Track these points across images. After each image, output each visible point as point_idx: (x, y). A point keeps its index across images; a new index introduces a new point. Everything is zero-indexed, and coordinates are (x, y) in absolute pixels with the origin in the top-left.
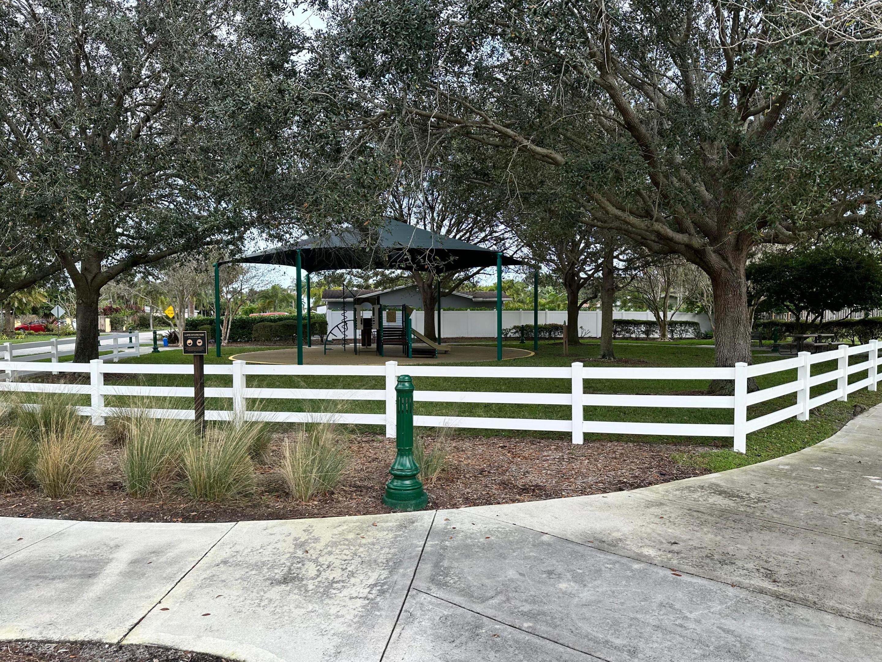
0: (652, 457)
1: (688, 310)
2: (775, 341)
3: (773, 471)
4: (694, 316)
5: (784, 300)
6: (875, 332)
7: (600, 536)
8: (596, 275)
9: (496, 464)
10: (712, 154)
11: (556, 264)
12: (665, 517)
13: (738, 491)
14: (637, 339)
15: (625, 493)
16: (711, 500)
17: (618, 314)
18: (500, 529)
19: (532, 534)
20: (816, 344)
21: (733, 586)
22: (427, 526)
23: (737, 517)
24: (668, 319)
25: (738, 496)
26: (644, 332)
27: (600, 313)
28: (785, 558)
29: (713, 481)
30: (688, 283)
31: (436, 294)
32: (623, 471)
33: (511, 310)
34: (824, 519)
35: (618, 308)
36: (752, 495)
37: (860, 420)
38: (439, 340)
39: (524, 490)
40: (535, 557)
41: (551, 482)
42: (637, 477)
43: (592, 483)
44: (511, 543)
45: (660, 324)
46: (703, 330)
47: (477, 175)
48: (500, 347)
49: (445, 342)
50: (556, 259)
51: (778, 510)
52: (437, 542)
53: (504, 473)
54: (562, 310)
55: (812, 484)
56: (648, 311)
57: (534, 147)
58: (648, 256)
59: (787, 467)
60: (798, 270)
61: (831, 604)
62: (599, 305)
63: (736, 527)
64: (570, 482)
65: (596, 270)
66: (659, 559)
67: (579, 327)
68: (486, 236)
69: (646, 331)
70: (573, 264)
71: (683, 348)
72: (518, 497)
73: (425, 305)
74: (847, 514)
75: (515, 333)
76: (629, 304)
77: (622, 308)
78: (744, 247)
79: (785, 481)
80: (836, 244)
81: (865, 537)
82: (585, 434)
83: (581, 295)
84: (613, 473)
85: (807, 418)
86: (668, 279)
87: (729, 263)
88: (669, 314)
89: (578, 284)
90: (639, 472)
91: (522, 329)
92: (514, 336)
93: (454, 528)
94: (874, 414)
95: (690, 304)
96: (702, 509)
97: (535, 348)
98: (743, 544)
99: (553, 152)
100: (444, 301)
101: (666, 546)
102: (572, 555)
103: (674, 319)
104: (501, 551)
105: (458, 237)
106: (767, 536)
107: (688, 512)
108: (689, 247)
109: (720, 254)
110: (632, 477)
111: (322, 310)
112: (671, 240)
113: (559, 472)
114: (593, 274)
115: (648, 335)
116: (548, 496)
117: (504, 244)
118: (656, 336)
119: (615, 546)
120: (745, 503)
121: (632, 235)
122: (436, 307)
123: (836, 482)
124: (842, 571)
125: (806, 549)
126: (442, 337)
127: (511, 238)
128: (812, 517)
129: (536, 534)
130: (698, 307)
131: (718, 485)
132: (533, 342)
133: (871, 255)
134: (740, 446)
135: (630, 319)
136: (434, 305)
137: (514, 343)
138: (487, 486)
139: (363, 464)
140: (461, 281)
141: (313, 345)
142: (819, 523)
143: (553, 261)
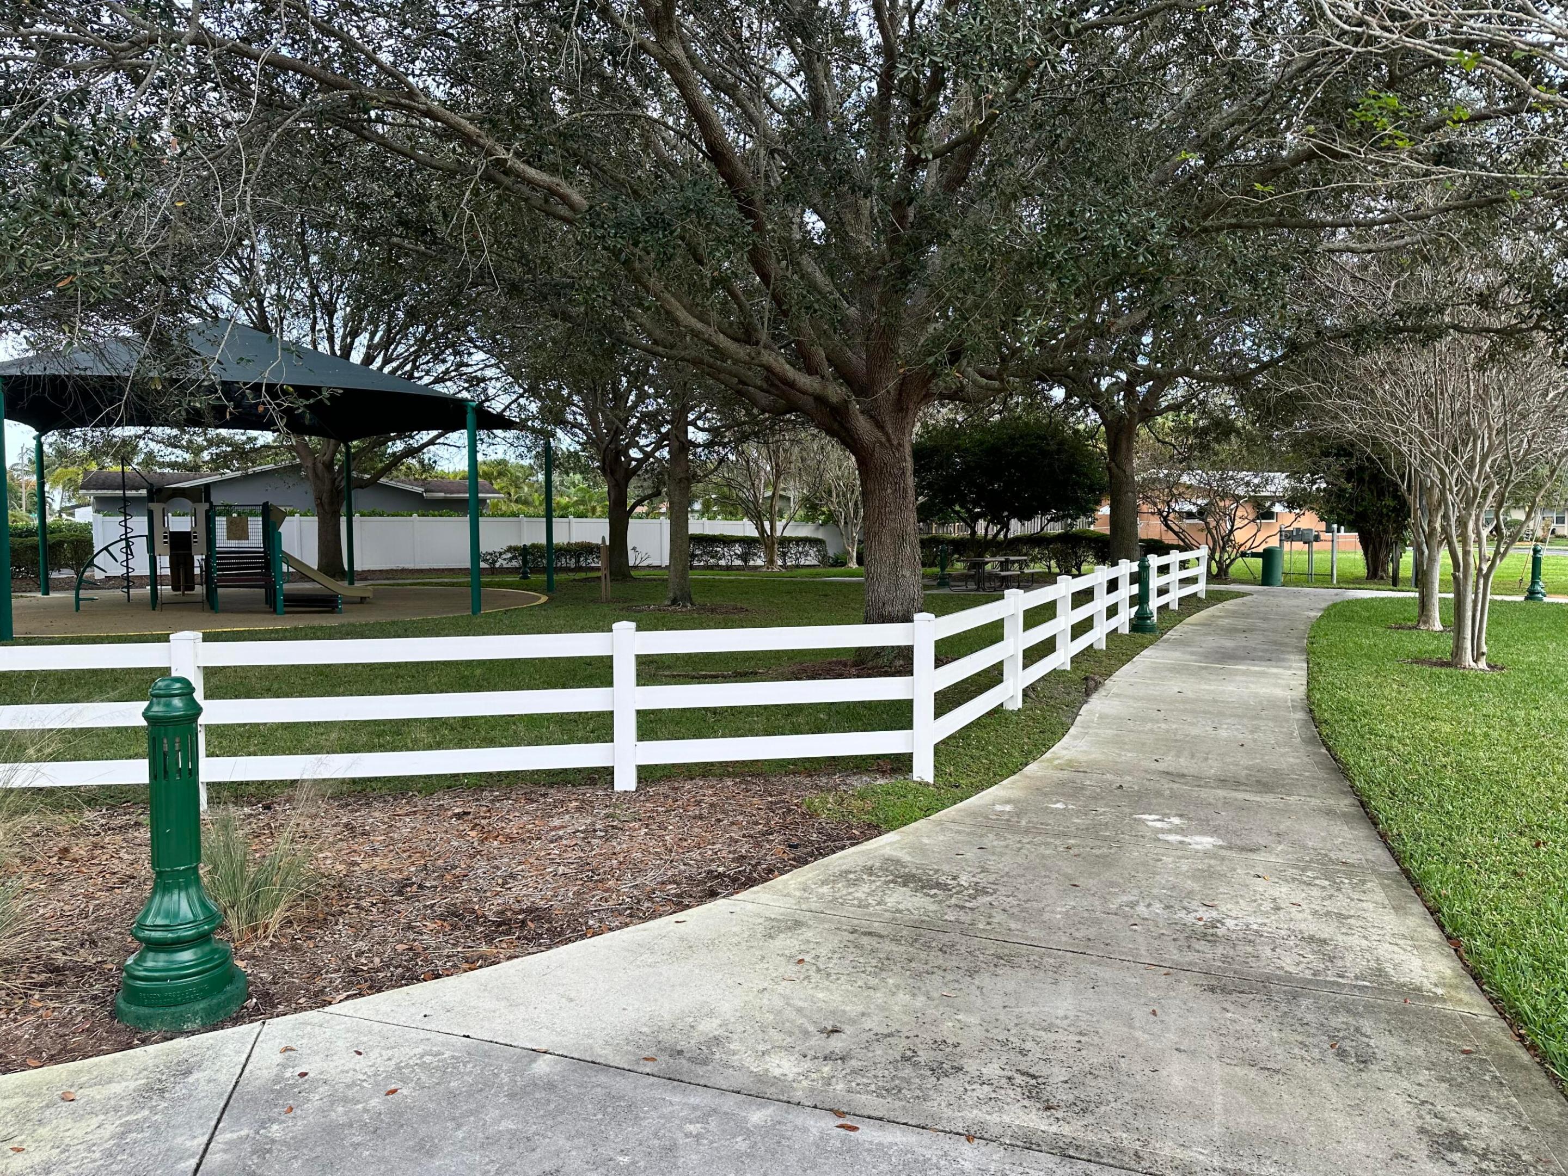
0: (771, 807)
1: (809, 519)
2: (943, 569)
3: (986, 817)
4: (817, 529)
5: (951, 504)
6: (1080, 553)
7: (668, 1038)
8: (657, 454)
9: (440, 863)
10: (858, 232)
11: (585, 432)
12: (807, 958)
13: (937, 871)
14: (728, 568)
15: (719, 906)
16: (891, 901)
17: (697, 526)
18: (428, 1059)
19: (508, 1060)
20: (1003, 573)
21: (970, 1138)
22: (226, 1079)
23: (945, 938)
24: (778, 534)
25: (938, 885)
26: (739, 557)
27: (666, 523)
28: (1053, 1036)
29: (888, 851)
30: (808, 474)
31: (343, 484)
32: (718, 846)
33: (502, 516)
34: (1097, 922)
35: (696, 515)
36: (964, 880)
37: (1096, 706)
38: (351, 576)
39: (500, 924)
40: (513, 1133)
41: (565, 895)
42: (744, 857)
43: (653, 885)
44: (452, 1096)
45: (766, 542)
46: (831, 553)
47: (407, 228)
48: (477, 586)
49: (366, 579)
50: (585, 422)
51: (1016, 910)
52: (243, 1133)
53: (455, 886)
54: (600, 517)
55: (1058, 842)
56: (745, 520)
57: (520, 166)
58: (744, 423)
59: (1008, 808)
60: (975, 454)
61: (1167, 1152)
62: (664, 510)
63: (949, 965)
64: (607, 891)
65: (658, 446)
66: (805, 1083)
67: (630, 547)
68: (447, 372)
69: (743, 553)
70: (618, 432)
71: (802, 582)
72: (484, 948)
73: (320, 504)
74: (1132, 905)
75: (511, 559)
76: (715, 509)
77: (703, 515)
78: (911, 406)
79: (1012, 840)
80: (1028, 414)
81: (1176, 956)
82: (641, 769)
83: (633, 492)
84: (696, 854)
85: (1019, 704)
86: (777, 465)
87: (886, 434)
88: (779, 525)
89: (627, 469)
90: (747, 846)
91: (524, 552)
92: (509, 565)
93: (303, 1075)
94: (1114, 690)
95: (811, 508)
96: (877, 926)
97: (549, 588)
98: (969, 1011)
99: (563, 183)
100: (359, 497)
101: (817, 1041)
102: (604, 1109)
103: (786, 534)
104: (423, 1130)
105: (386, 370)
106: (1009, 980)
107: (851, 937)
108: (820, 399)
109: (872, 417)
110: (733, 860)
111: (84, 515)
112: (792, 385)
113: (583, 864)
114: (654, 450)
115: (746, 561)
116: (558, 937)
117: (485, 390)
118: (759, 562)
119: (705, 1062)
120: (953, 901)
121: (722, 376)
122: (343, 510)
123: (1093, 831)
124: (1163, 1051)
125: (1087, 1004)
126: (357, 567)
127: (497, 379)
128: (1076, 919)
129: (520, 1058)
130: (824, 513)
131: (897, 862)
132: (544, 577)
133: (1076, 432)
134: (924, 770)
135: (717, 533)
136: (340, 505)
137: (510, 579)
138: (410, 927)
139: (89, 897)
140: (397, 459)
141: (57, 589)
142: (1092, 932)
143: (580, 426)
